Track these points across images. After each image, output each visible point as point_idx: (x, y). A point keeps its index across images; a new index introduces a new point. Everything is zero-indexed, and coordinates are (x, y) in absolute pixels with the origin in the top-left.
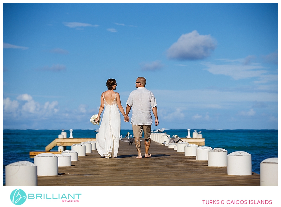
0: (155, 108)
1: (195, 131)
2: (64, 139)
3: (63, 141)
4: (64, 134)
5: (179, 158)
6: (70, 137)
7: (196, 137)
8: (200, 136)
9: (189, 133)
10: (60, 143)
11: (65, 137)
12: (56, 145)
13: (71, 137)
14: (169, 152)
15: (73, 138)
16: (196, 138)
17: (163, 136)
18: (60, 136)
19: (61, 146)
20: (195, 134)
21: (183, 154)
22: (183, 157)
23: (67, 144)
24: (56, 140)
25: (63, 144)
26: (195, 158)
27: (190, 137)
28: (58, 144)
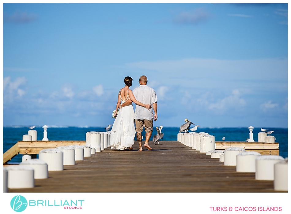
0: (155, 104)
1: (262, 130)
2: (32, 142)
3: (31, 145)
4: (33, 134)
5: (225, 175)
6: (43, 140)
7: (264, 141)
8: (272, 139)
9: (251, 134)
10: (25, 149)
11: (34, 138)
12: (19, 153)
13: (45, 138)
14: (210, 165)
15: (49, 141)
16: (263, 143)
17: (203, 137)
18: (25, 138)
19: (27, 154)
20: (262, 136)
21: (234, 168)
22: (233, 174)
23: (37, 151)
24: (19, 145)
25: (30, 151)
26: (253, 175)
27: (253, 141)
28: (22, 151)
